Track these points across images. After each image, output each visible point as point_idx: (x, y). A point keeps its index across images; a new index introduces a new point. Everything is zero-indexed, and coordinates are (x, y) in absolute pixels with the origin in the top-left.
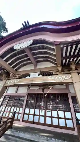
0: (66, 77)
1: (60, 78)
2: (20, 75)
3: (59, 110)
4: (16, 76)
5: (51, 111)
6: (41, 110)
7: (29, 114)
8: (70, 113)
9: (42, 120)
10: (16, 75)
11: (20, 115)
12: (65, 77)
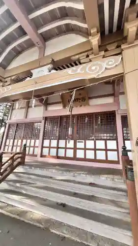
0: (110, 63)
1: (93, 68)
2: (13, 78)
3: (97, 140)
4: (6, 80)
5: (83, 141)
6: (67, 141)
7: (50, 147)
8: (115, 141)
9: (70, 153)
10: (5, 78)
11: (36, 149)
12: (107, 64)
